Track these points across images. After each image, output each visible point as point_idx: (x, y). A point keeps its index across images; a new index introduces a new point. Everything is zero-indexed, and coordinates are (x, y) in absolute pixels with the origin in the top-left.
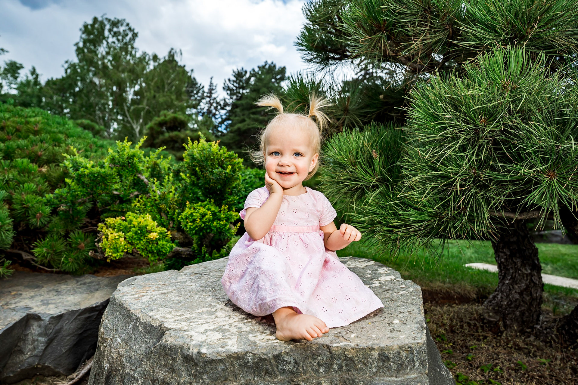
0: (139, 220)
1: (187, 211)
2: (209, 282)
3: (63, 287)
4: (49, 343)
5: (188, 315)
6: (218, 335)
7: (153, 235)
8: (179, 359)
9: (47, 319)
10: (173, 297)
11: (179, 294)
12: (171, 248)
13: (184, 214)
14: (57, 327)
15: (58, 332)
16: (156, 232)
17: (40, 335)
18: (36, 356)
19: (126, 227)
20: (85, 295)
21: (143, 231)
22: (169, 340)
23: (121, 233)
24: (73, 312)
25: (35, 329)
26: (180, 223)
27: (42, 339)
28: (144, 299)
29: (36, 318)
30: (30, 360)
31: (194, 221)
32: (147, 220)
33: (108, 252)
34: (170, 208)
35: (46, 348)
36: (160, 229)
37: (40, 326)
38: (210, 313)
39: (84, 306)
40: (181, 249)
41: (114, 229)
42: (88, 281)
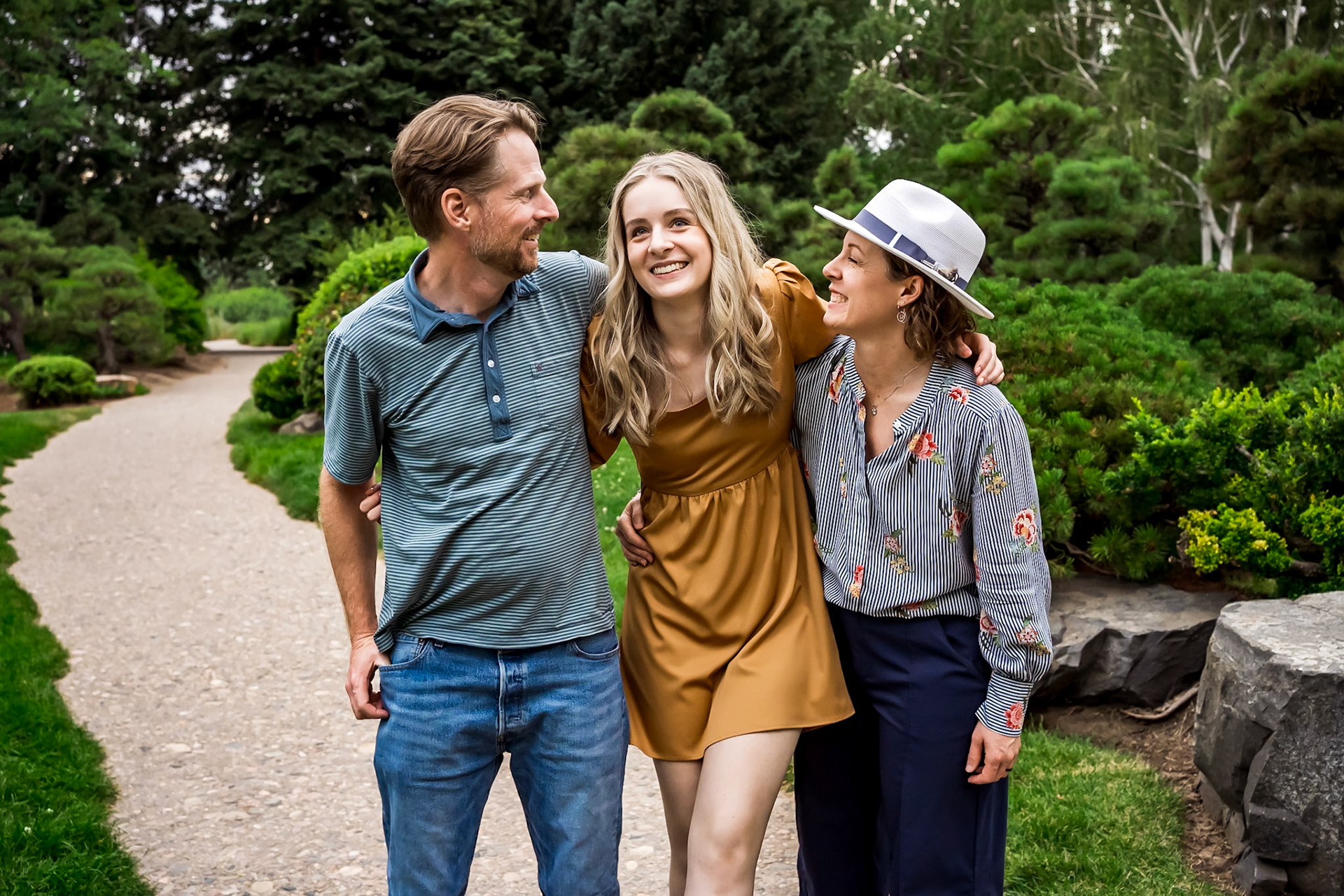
0: (1238, 520)
1: (1311, 511)
2: (1324, 620)
3: (1132, 599)
4: (1135, 664)
5: (1293, 646)
6: (1316, 662)
7: (1260, 544)
8: (1283, 674)
9: (1130, 637)
10: (1282, 630)
11: (1288, 627)
12: (1287, 563)
13: (1306, 513)
14: (1141, 649)
15: (1143, 654)
16: (1263, 539)
17: (1123, 654)
18: (1120, 677)
19: (1220, 528)
20: (1168, 615)
21: (1245, 537)
22: (1275, 660)
23: (1214, 538)
24: (1158, 634)
25: (1115, 647)
26: (1300, 526)
27: (1126, 659)
28: (1253, 628)
29: (1117, 634)
30: (1114, 681)
31: (1321, 527)
32: (1249, 519)
33: (1198, 563)
34: (1284, 500)
35: (1132, 670)
36: (1268, 534)
37: (1122, 644)
38: (1314, 647)
39: (1170, 627)
40: (1303, 564)
41: (1202, 529)
42: (1164, 594)
